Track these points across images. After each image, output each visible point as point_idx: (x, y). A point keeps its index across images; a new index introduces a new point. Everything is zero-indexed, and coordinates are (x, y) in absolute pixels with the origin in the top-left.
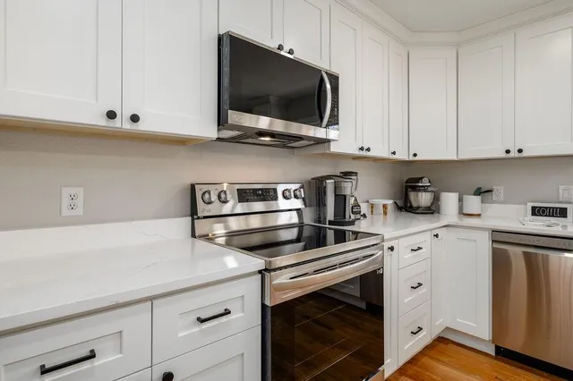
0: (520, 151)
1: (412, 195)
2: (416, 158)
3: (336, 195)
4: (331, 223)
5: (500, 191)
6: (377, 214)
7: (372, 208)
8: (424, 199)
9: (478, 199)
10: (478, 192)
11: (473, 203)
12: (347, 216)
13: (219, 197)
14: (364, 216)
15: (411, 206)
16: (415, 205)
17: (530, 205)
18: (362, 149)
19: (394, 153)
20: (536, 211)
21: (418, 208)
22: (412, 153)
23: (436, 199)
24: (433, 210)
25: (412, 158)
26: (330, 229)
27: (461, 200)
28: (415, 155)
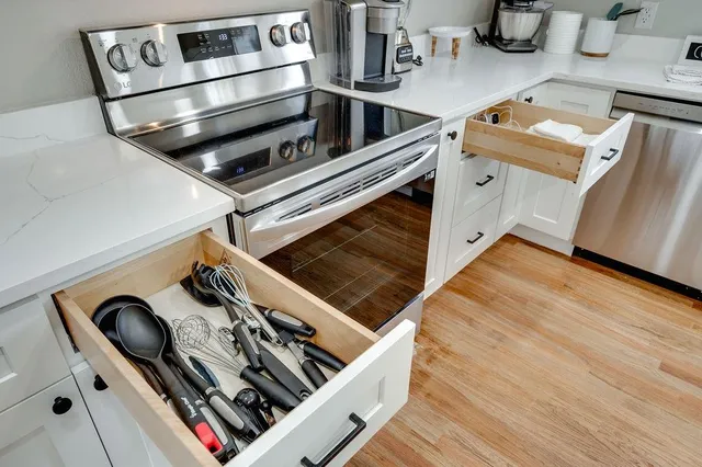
3: (368, 34)
4: (359, 85)
5: (651, 12)
6: (441, 55)
7: (434, 43)
8: (522, 25)
9: (611, 25)
10: (615, 13)
11: (602, 34)
12: (388, 70)
13: (144, 56)
14: (419, 62)
15: (500, 37)
16: (506, 35)
17: (690, 40)
20: (695, 52)
21: (511, 41)
24: (533, 46)
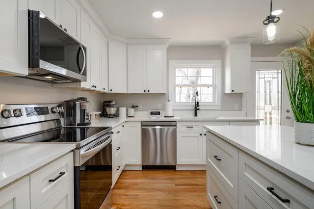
0: (149, 91)
1: (108, 109)
2: (112, 92)
3: (81, 110)
4: (78, 125)
5: (140, 106)
8: (113, 111)
9: (133, 109)
10: (133, 107)
11: (132, 111)
12: (85, 121)
15: (107, 114)
16: (109, 114)
17: (150, 111)
18: (93, 86)
19: (104, 89)
20: (152, 113)
21: (111, 115)
22: (110, 89)
23: (118, 110)
24: (116, 115)
25: (110, 92)
26: (78, 128)
27: (127, 110)
28: (111, 90)
